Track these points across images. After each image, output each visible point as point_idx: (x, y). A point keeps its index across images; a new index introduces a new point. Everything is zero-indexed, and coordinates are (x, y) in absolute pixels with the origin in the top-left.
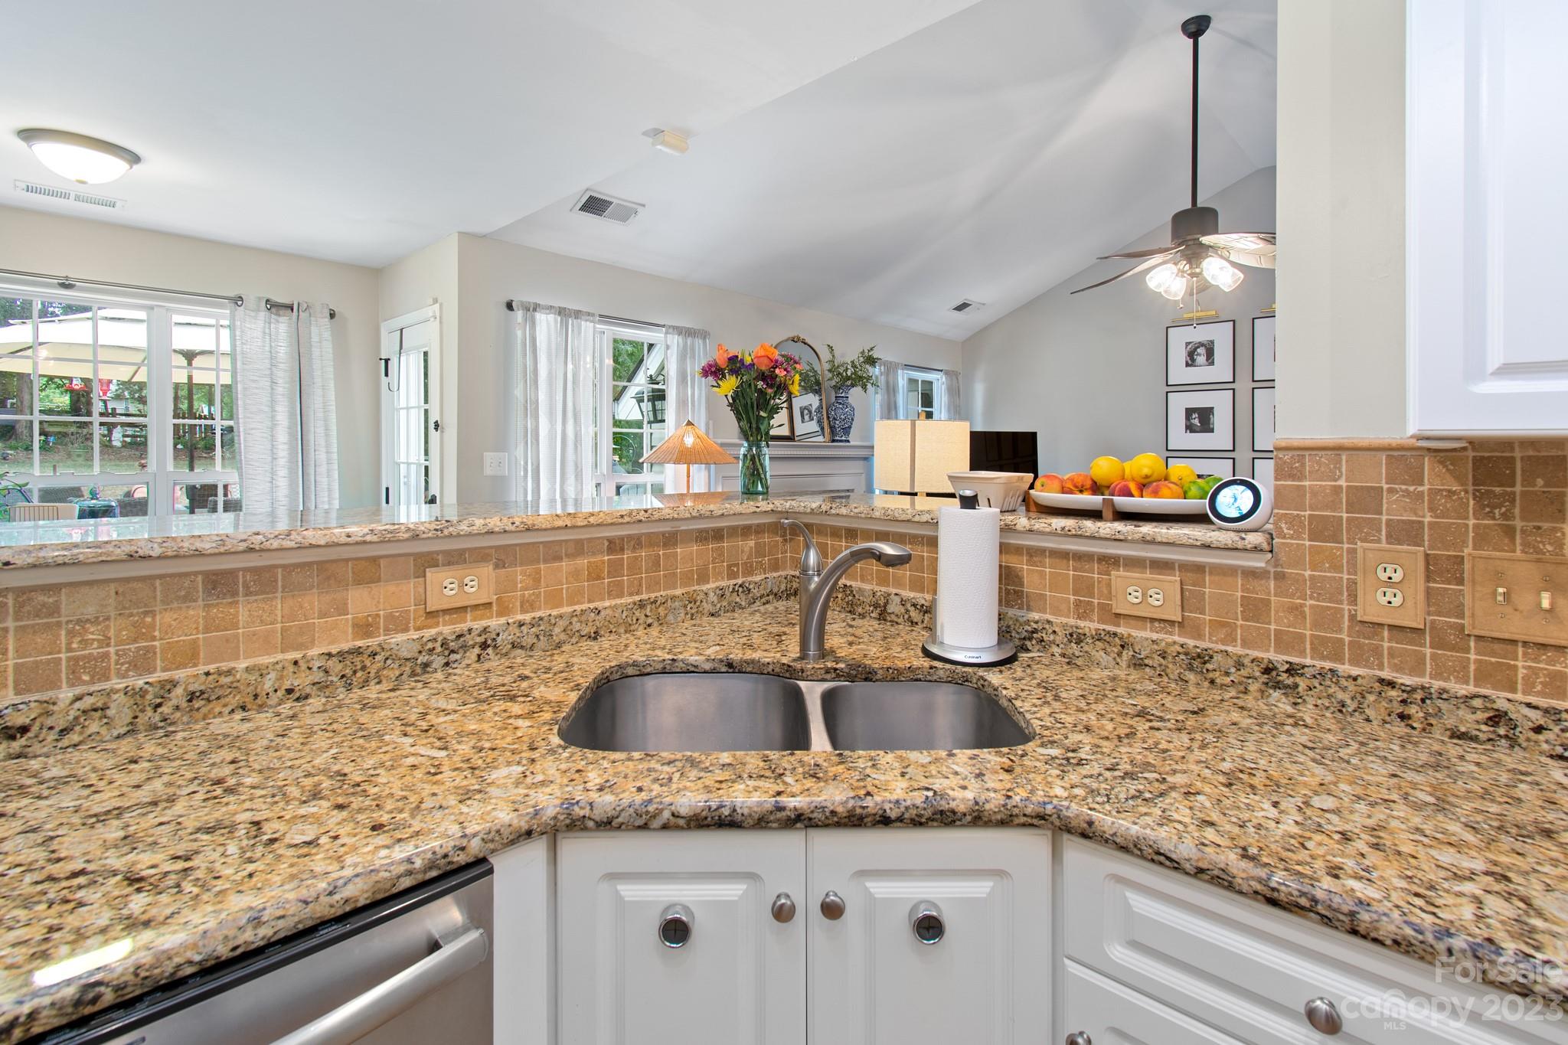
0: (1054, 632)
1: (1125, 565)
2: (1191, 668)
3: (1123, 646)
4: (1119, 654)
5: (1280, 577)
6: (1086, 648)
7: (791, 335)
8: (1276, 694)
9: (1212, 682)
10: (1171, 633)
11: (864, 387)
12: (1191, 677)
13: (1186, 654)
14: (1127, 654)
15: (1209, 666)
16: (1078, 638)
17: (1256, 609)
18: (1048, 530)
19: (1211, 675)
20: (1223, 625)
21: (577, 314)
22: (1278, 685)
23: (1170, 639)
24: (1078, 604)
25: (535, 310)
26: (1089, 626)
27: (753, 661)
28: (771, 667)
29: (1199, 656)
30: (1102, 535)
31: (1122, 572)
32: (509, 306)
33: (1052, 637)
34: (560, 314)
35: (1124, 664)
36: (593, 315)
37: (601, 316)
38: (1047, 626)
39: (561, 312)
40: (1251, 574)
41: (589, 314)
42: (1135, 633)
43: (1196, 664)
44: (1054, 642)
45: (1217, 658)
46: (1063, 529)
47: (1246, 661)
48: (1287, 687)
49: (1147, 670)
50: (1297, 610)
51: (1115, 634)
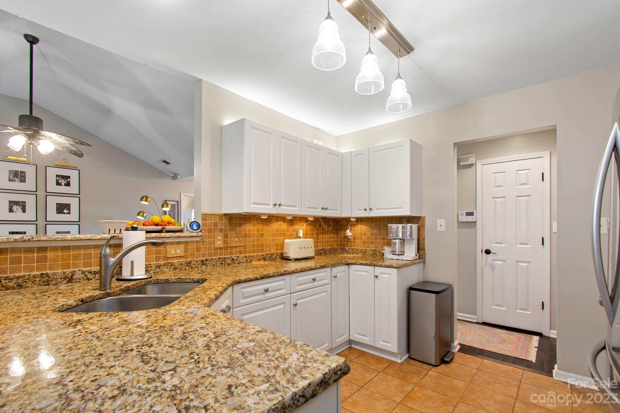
0: (151, 267)
1: (170, 244)
2: (187, 266)
3: (171, 265)
4: (170, 268)
5: (203, 242)
6: (161, 269)
8: (203, 266)
9: (192, 268)
10: (181, 259)
12: (187, 268)
13: (186, 263)
14: (172, 267)
15: (191, 264)
16: (159, 267)
17: (198, 249)
18: (151, 237)
19: (192, 266)
20: (192, 254)
22: (204, 264)
23: (183, 260)
24: (156, 257)
26: (161, 262)
29: (189, 262)
30: (167, 237)
31: (169, 246)
33: (150, 269)
35: (171, 270)
38: (149, 266)
40: (198, 242)
42: (174, 261)
43: (188, 264)
44: (151, 270)
45: (193, 262)
46: (156, 236)
47: (198, 261)
48: (205, 264)
49: (177, 269)
50: (205, 248)
51: (169, 263)
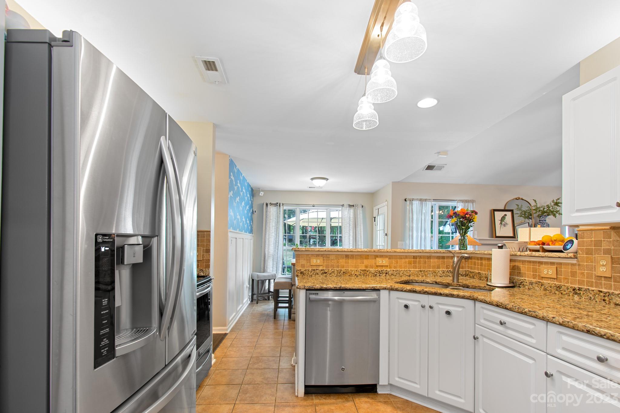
0: (526, 282)
1: (544, 264)
2: (557, 290)
3: (542, 285)
4: (541, 287)
5: (579, 265)
6: (533, 286)
7: (516, 197)
8: (576, 296)
9: (562, 293)
10: (554, 282)
11: (555, 215)
12: (557, 292)
13: (556, 286)
14: (543, 287)
15: (561, 289)
16: (531, 283)
17: (574, 274)
18: (524, 255)
19: (561, 292)
20: (566, 278)
21: (426, 200)
22: (576, 294)
23: (552, 282)
24: (533, 275)
25: (412, 200)
26: (534, 280)
27: (441, 282)
28: (445, 283)
29: (559, 287)
30: (536, 256)
31: (543, 266)
32: (405, 200)
33: (526, 284)
34: (420, 201)
35: (542, 290)
36: (431, 200)
37: (433, 200)
38: (525, 281)
39: (421, 200)
40: (573, 265)
41: (429, 200)
42: (544, 281)
43: (558, 289)
44: (526, 285)
45: (563, 287)
46: (528, 254)
47: (569, 287)
48: (578, 294)
49: (547, 291)
50: (583, 274)
51: (540, 282)
